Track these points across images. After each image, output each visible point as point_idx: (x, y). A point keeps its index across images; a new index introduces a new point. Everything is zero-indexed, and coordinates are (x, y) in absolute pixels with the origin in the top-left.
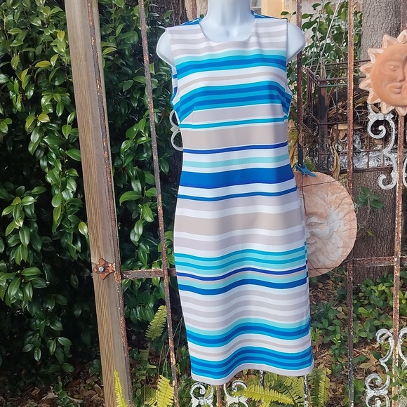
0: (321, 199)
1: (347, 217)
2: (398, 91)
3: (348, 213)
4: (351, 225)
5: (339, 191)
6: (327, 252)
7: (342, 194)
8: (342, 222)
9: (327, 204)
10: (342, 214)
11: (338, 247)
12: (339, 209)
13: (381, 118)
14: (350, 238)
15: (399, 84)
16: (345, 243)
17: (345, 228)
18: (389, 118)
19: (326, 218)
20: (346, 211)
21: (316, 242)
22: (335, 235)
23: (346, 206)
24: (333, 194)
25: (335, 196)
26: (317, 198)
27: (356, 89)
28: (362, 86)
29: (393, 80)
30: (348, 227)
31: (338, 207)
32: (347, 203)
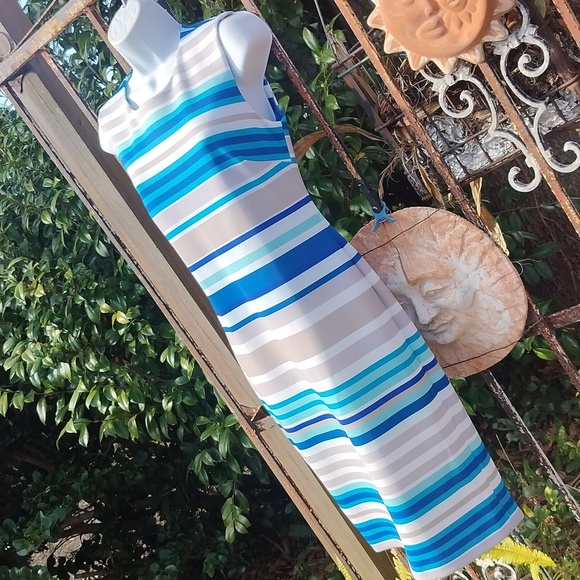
0: (428, 248)
1: (486, 260)
2: (439, 30)
3: (484, 253)
4: (499, 270)
5: (450, 225)
6: (485, 325)
7: (457, 228)
8: (482, 271)
9: (440, 253)
10: (474, 260)
11: (499, 312)
12: (464, 254)
13: (451, 82)
14: (513, 291)
15: (432, 21)
16: (505, 301)
17: (492, 280)
18: (464, 75)
19: (447, 276)
20: (478, 253)
21: (454, 317)
22: (481, 296)
23: (474, 244)
24: (442, 234)
25: (447, 236)
26: (420, 250)
27: (383, 56)
28: (387, 50)
29: (418, 19)
30: (497, 275)
31: (462, 250)
32: (473, 240)
